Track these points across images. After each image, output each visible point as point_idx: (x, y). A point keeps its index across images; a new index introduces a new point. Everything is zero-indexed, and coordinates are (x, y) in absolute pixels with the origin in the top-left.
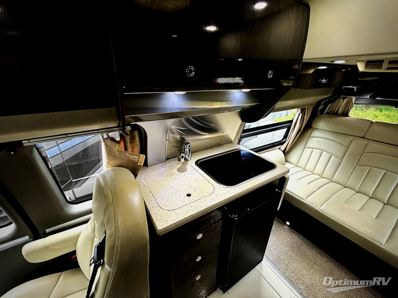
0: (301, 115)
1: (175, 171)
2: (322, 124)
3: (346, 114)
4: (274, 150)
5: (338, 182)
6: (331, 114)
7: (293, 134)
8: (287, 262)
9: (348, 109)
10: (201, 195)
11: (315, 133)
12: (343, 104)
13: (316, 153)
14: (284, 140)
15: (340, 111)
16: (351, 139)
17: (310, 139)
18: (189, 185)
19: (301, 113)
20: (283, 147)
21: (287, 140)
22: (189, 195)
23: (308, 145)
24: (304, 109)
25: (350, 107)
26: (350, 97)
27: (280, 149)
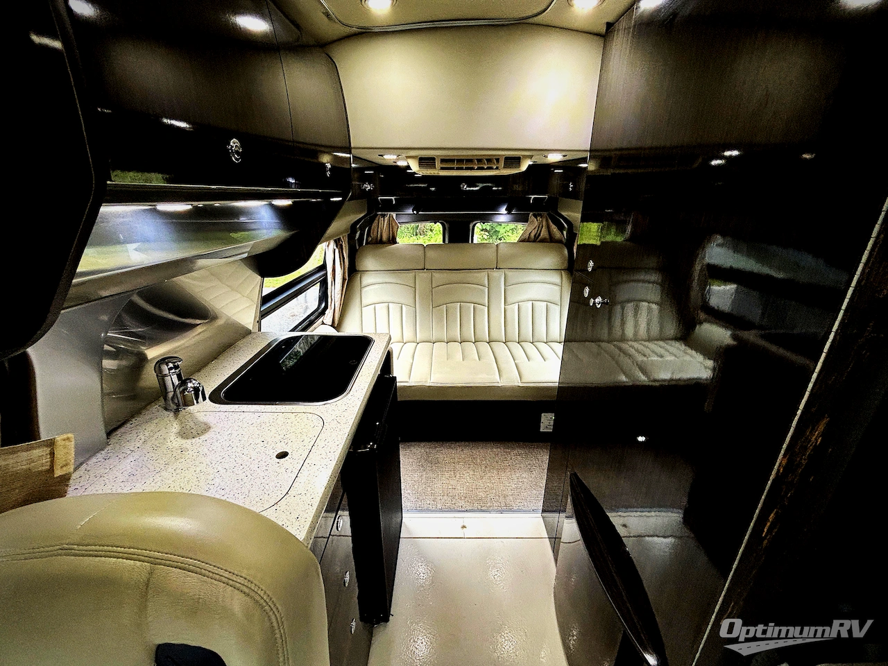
0: (337, 251)
1: (175, 442)
2: (369, 262)
3: (393, 240)
4: (315, 328)
5: (425, 340)
6: (374, 244)
7: (336, 291)
8: (429, 489)
9: (393, 233)
10: (307, 440)
11: (367, 279)
12: (385, 226)
13: (381, 309)
14: (323, 305)
15: (385, 238)
16: (411, 275)
17: (364, 290)
18: (259, 441)
19: (337, 247)
20: (328, 317)
21: (329, 304)
22: (283, 455)
23: (365, 302)
24: (339, 239)
25: (395, 230)
26: (389, 213)
27: (323, 323)
